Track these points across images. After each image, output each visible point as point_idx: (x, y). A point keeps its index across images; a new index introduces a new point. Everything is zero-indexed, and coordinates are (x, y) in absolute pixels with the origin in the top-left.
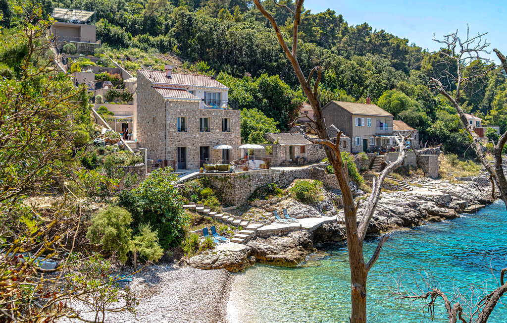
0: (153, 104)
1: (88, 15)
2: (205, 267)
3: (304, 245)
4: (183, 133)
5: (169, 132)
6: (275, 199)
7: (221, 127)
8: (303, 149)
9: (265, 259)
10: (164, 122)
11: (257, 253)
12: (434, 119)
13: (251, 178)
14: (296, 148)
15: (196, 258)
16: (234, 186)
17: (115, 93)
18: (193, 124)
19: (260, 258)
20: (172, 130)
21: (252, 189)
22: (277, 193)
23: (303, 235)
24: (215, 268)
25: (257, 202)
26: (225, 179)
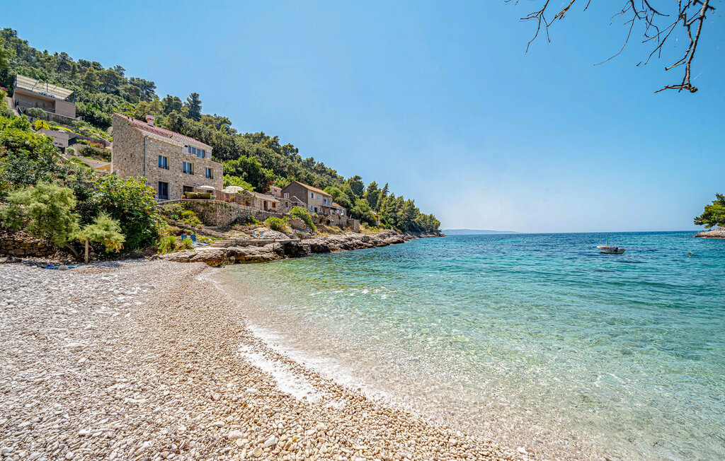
0: (131, 141)
1: (65, 93)
2: (180, 260)
3: (277, 251)
4: (165, 170)
5: (148, 165)
6: (253, 226)
7: (205, 173)
8: (274, 205)
9: (244, 259)
10: (143, 155)
11: (237, 254)
12: (354, 205)
13: (232, 209)
14: (269, 203)
15: (173, 255)
16: (216, 211)
17: (93, 150)
18: (175, 164)
19: (239, 258)
20: (151, 164)
21: (232, 217)
22: (254, 223)
23: (277, 245)
24: (193, 261)
25: (237, 226)
26: (207, 205)
